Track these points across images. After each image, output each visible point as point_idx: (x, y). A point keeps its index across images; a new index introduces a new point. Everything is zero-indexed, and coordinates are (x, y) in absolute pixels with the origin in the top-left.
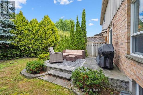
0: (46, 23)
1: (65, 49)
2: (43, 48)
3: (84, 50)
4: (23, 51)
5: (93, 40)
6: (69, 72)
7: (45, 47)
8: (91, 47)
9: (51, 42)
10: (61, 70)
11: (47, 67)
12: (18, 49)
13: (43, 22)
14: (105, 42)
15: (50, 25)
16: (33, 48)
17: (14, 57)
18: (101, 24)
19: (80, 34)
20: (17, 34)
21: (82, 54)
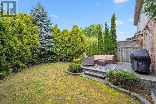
0: (75, 31)
1: (94, 55)
2: (74, 54)
3: (114, 56)
4: (59, 56)
5: (124, 45)
6: (102, 73)
7: (75, 53)
8: (122, 52)
9: (80, 48)
10: (95, 71)
11: (83, 69)
12: (55, 55)
13: (72, 31)
14: (140, 46)
15: (79, 33)
16: (65, 54)
17: (53, 61)
18: (135, 24)
19: (109, 40)
20: (55, 43)
21: (112, 59)
